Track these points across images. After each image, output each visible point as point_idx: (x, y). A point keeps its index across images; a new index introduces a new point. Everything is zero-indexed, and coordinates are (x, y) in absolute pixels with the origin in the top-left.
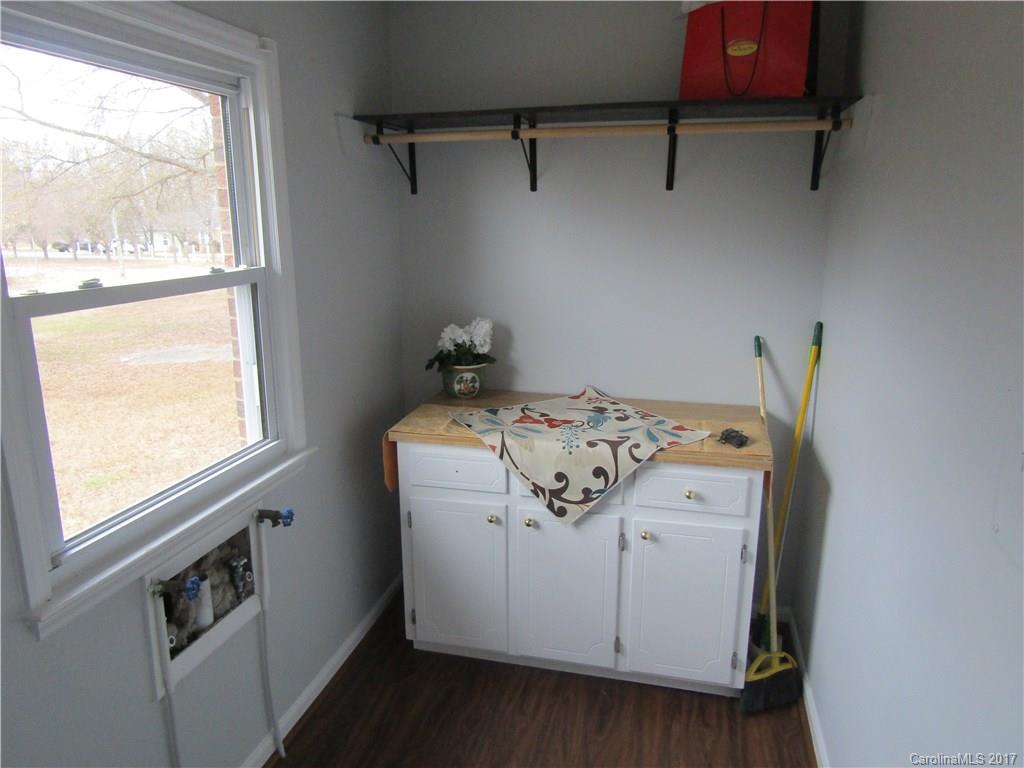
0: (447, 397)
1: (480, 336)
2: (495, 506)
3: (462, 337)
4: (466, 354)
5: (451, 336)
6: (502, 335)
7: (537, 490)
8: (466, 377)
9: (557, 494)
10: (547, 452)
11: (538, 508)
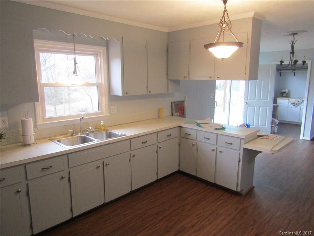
0: (282, 97)
1: (287, 91)
2: (287, 105)
3: (285, 91)
4: (285, 92)
5: (283, 91)
6: (289, 91)
7: (292, 103)
8: (285, 95)
9: (294, 104)
10: (293, 100)
11: (292, 106)
